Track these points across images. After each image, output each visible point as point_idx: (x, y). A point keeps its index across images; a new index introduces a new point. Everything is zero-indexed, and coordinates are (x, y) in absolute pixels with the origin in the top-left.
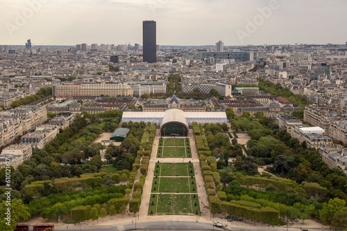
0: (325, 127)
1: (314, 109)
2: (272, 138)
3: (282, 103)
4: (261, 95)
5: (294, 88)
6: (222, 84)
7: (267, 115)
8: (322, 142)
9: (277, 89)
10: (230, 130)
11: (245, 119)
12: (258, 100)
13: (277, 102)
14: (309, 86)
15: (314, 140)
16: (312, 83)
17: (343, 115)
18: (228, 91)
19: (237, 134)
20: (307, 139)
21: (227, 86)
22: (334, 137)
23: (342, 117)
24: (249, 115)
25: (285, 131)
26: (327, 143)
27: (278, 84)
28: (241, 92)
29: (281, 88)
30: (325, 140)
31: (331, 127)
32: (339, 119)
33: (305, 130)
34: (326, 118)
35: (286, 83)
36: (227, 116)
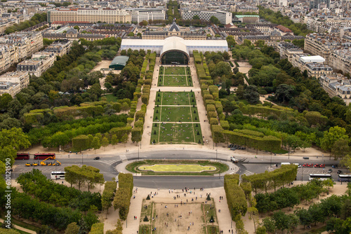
0: (325, 56)
1: (314, 38)
2: (274, 67)
3: (283, 31)
4: (261, 23)
5: (295, 16)
6: (223, 12)
7: (268, 43)
8: (323, 71)
9: (277, 17)
10: (231, 59)
11: (246, 47)
12: (258, 28)
13: (278, 30)
14: (309, 14)
15: (315, 69)
16: (312, 12)
17: (343, 44)
18: (229, 20)
19: (239, 64)
20: (308, 68)
21: (228, 14)
22: (334, 66)
23: (342, 46)
24: (250, 43)
25: (287, 60)
26: (328, 72)
27: (279, 12)
28: (241, 20)
29: (282, 16)
30: (326, 69)
31: (331, 56)
32: (340, 48)
33: (307, 59)
34: (327, 47)
35: (286, 11)
36: (228, 44)
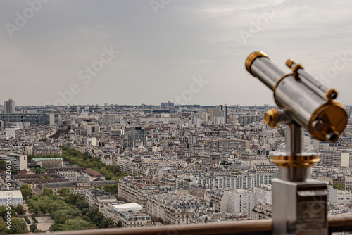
0: (142, 203)
1: (129, 182)
2: (81, 220)
3: (92, 176)
4: (65, 167)
5: (106, 157)
6: (15, 155)
7: (74, 191)
8: (140, 221)
9: (85, 159)
10: (27, 214)
11: (46, 198)
12: (62, 173)
13: (86, 175)
14: (123, 154)
15: (130, 219)
16: (126, 151)
17: (161, 187)
18: (23, 164)
19: (37, 218)
20: (123, 219)
21: (22, 157)
22: (153, 214)
23: (160, 190)
24: (51, 192)
25: (97, 210)
26: (146, 222)
27: (87, 153)
28: (40, 164)
29: (91, 157)
30: (143, 219)
31: (149, 203)
32: (158, 193)
33: (120, 207)
34: (144, 192)
35: (95, 151)
36: (23, 195)
